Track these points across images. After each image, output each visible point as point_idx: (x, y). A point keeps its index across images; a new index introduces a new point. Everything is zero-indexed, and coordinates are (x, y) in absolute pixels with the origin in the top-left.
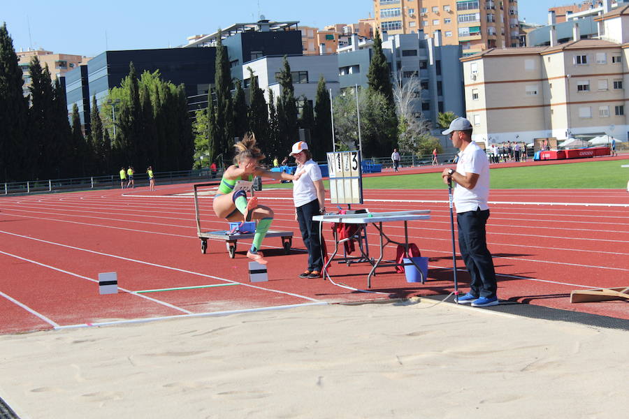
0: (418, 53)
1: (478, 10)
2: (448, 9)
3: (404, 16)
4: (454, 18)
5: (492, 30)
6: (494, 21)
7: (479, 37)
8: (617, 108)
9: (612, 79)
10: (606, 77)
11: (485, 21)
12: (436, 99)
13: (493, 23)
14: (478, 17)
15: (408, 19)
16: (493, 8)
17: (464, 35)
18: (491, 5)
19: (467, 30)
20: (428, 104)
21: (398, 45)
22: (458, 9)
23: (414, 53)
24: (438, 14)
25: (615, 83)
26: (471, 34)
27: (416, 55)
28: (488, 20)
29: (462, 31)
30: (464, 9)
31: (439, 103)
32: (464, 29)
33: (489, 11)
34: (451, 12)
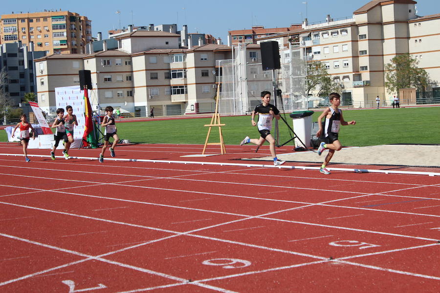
0: (18, 55)
1: (65, 30)
2: (47, 28)
3: (19, 32)
4: (50, 34)
5: (74, 43)
6: (75, 37)
7: (66, 47)
8: (128, 92)
9: (125, 75)
10: (122, 73)
11: (70, 37)
12: (29, 85)
13: (75, 39)
14: (65, 34)
15: (21, 34)
16: (75, 29)
17: (57, 45)
18: (73, 27)
19: (59, 42)
20: (24, 87)
21: (5, 51)
22: (53, 29)
23: (15, 55)
24: (40, 32)
25: (127, 77)
26: (61, 45)
27: (16, 56)
28: (72, 37)
29: (55, 42)
30: (57, 29)
31: (31, 87)
32: (57, 41)
33: (72, 31)
34: (48, 31)
